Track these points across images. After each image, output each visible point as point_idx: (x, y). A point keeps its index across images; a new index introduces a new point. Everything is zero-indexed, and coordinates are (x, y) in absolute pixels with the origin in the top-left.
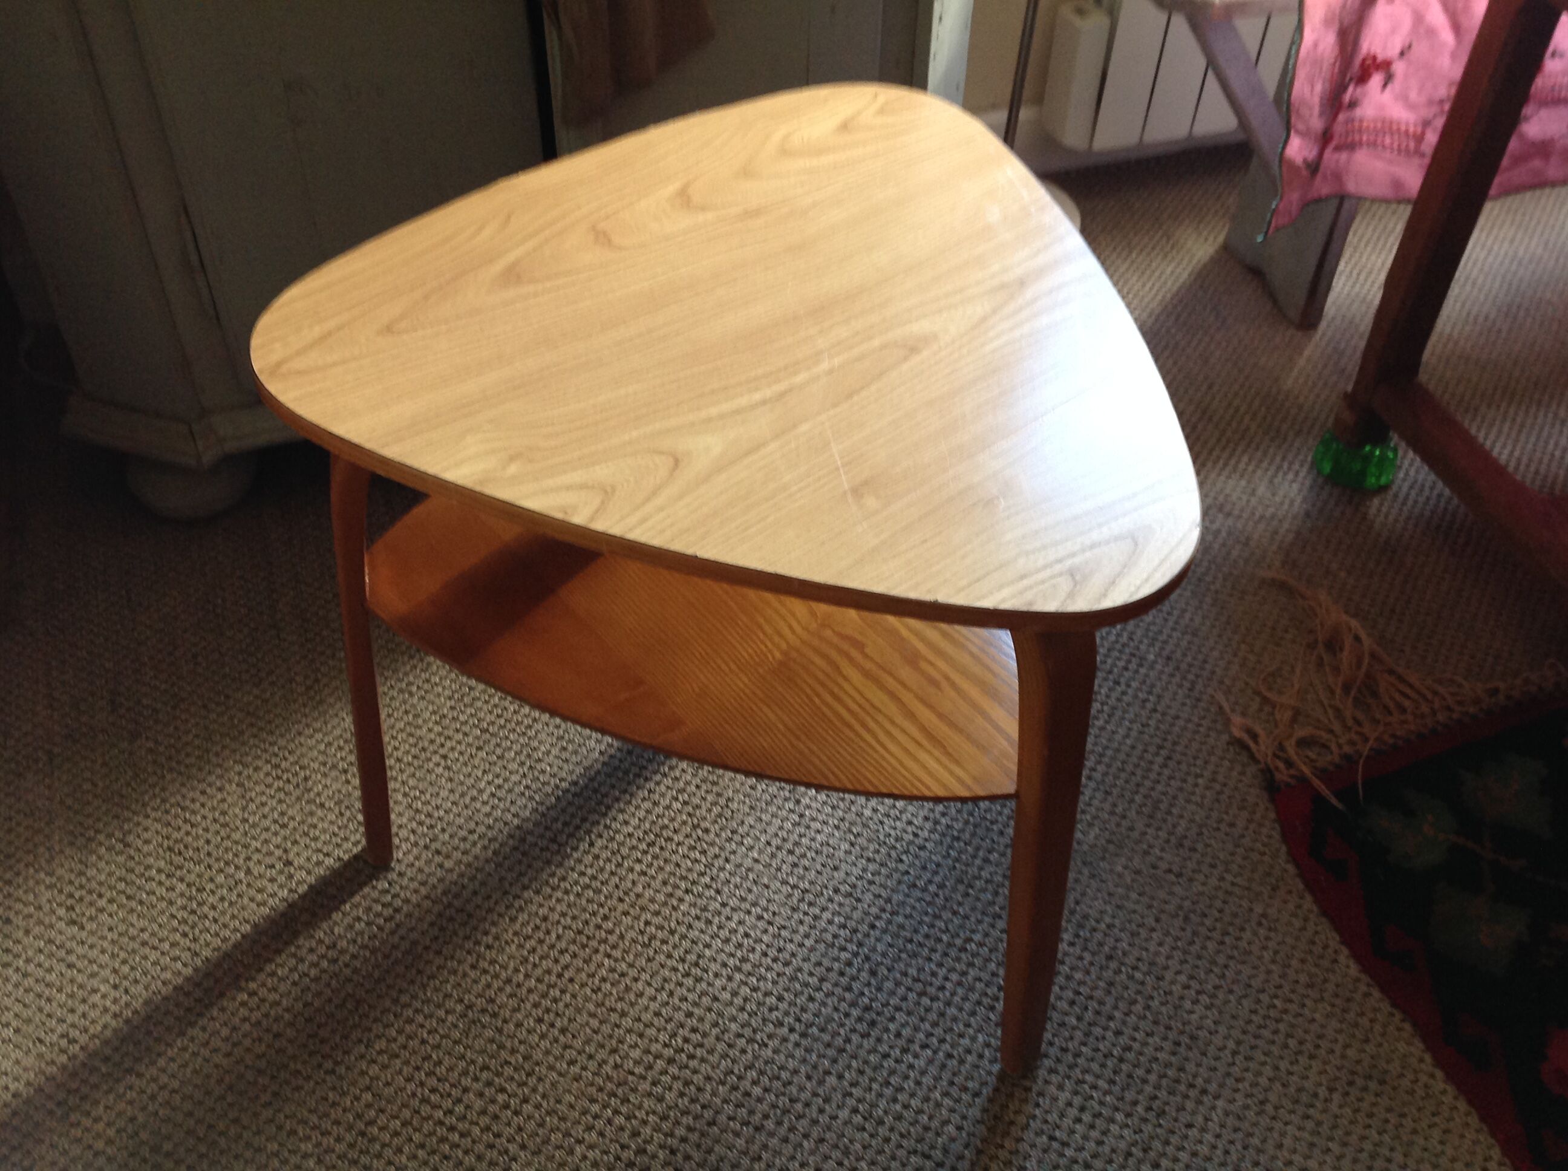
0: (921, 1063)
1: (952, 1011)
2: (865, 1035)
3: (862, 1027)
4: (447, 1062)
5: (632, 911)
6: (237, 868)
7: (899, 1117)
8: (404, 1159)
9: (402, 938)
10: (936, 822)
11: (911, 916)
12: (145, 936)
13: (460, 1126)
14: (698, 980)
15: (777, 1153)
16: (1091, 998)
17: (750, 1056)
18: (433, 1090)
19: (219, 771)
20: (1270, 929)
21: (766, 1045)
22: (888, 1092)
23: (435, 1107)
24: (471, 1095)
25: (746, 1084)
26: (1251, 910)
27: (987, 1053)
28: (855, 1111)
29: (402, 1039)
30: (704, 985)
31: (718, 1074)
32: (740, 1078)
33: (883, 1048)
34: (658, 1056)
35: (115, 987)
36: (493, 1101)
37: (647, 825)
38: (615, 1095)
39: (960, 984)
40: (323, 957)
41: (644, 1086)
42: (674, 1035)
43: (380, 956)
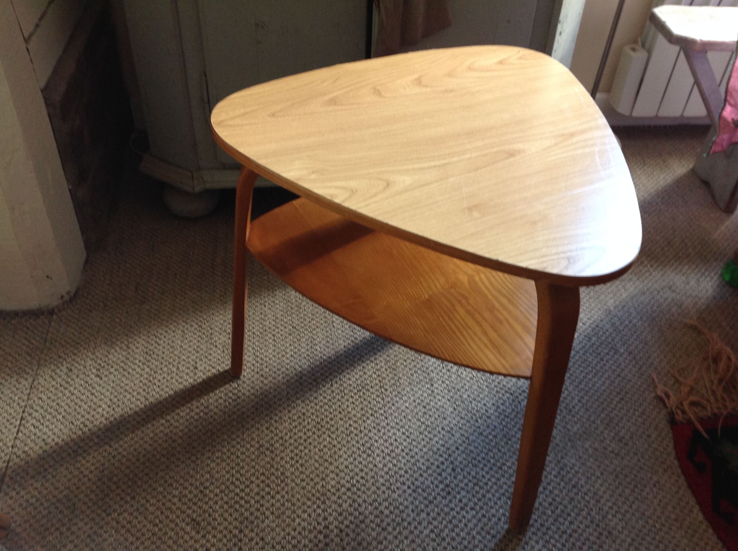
0: (469, 516)
1: (489, 495)
2: (444, 498)
3: (444, 494)
4: (246, 468)
5: (344, 419)
6: (173, 366)
7: (453, 539)
8: (218, 507)
9: (238, 410)
10: (498, 407)
11: (477, 448)
12: (127, 388)
13: (246, 498)
14: (369, 455)
15: (390, 542)
16: (561, 503)
17: (386, 495)
18: (237, 479)
19: (175, 324)
20: (660, 489)
21: (395, 492)
22: (450, 526)
23: (237, 487)
24: (254, 485)
25: (382, 508)
26: (651, 478)
27: (503, 518)
28: (432, 531)
29: (228, 454)
30: (371, 459)
31: (370, 500)
32: (380, 504)
33: (452, 505)
34: (343, 486)
35: (109, 407)
36: (263, 490)
37: (359, 382)
38: (319, 499)
39: (496, 484)
40: (202, 411)
41: (334, 498)
42: (352, 478)
43: (227, 415)
